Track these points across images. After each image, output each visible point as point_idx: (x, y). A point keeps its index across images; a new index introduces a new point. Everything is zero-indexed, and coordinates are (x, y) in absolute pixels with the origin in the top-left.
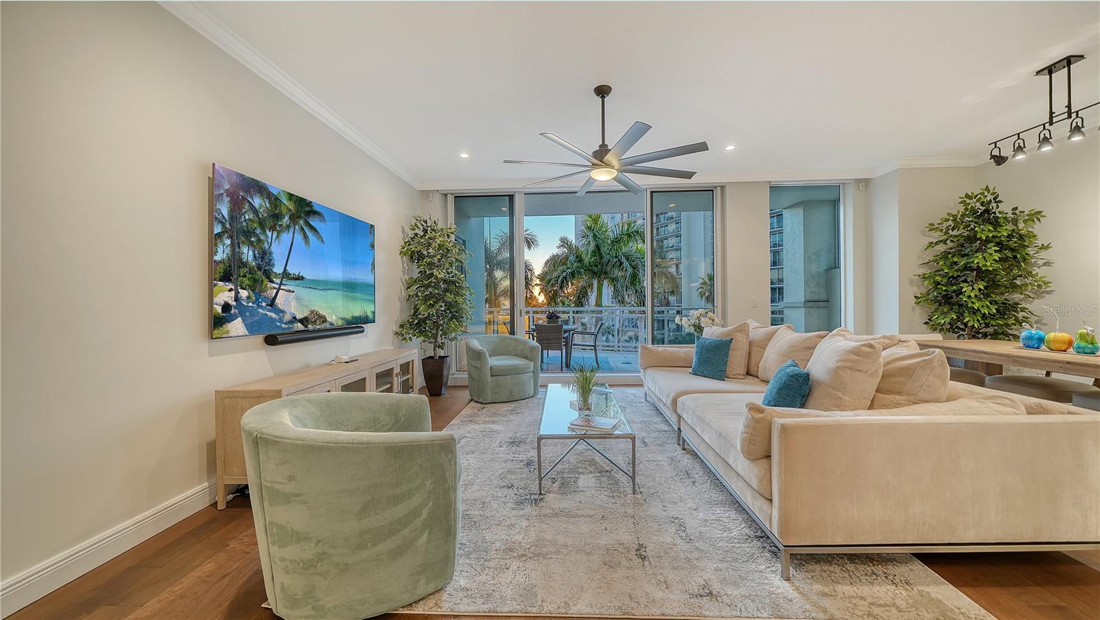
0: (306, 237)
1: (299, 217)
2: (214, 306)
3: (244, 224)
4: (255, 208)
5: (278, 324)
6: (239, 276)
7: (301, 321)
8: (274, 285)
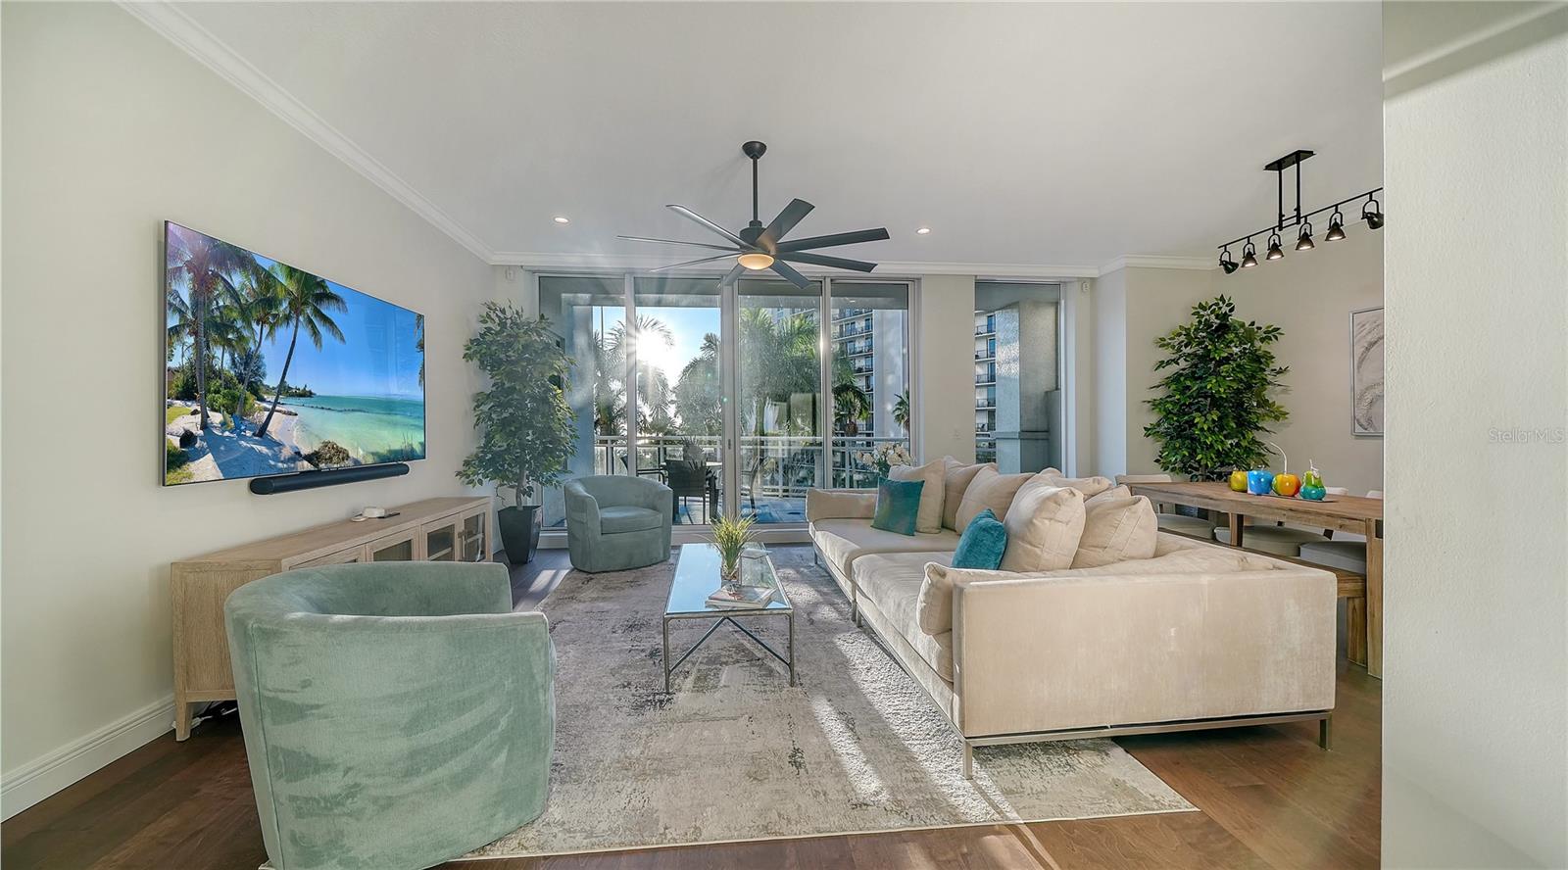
0: (315, 333)
1: (306, 303)
2: (168, 437)
3: (217, 313)
4: (233, 289)
5: (272, 463)
6: (209, 391)
7: (309, 458)
8: (265, 405)
